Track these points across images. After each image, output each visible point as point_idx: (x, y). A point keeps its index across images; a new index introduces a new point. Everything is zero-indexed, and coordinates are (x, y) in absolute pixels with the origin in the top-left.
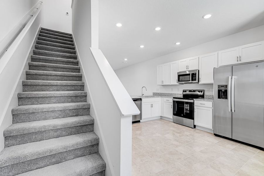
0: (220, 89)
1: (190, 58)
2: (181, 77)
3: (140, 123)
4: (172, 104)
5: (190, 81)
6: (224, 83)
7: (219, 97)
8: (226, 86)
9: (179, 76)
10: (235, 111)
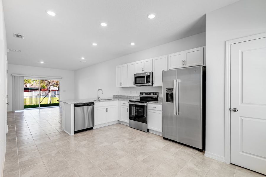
0: (168, 92)
1: (145, 60)
2: (137, 79)
3: (93, 130)
4: (128, 108)
5: (144, 83)
6: (170, 87)
7: (167, 101)
8: (172, 89)
9: (136, 78)
10: (180, 114)
